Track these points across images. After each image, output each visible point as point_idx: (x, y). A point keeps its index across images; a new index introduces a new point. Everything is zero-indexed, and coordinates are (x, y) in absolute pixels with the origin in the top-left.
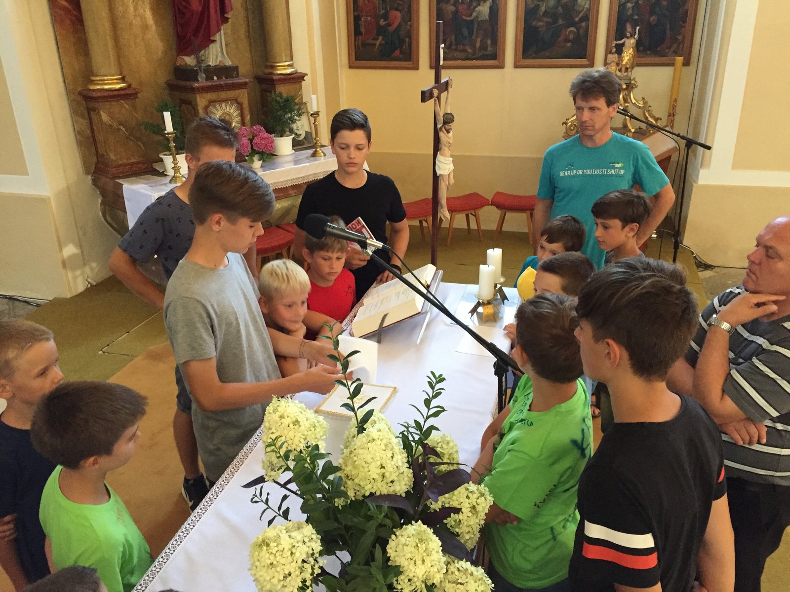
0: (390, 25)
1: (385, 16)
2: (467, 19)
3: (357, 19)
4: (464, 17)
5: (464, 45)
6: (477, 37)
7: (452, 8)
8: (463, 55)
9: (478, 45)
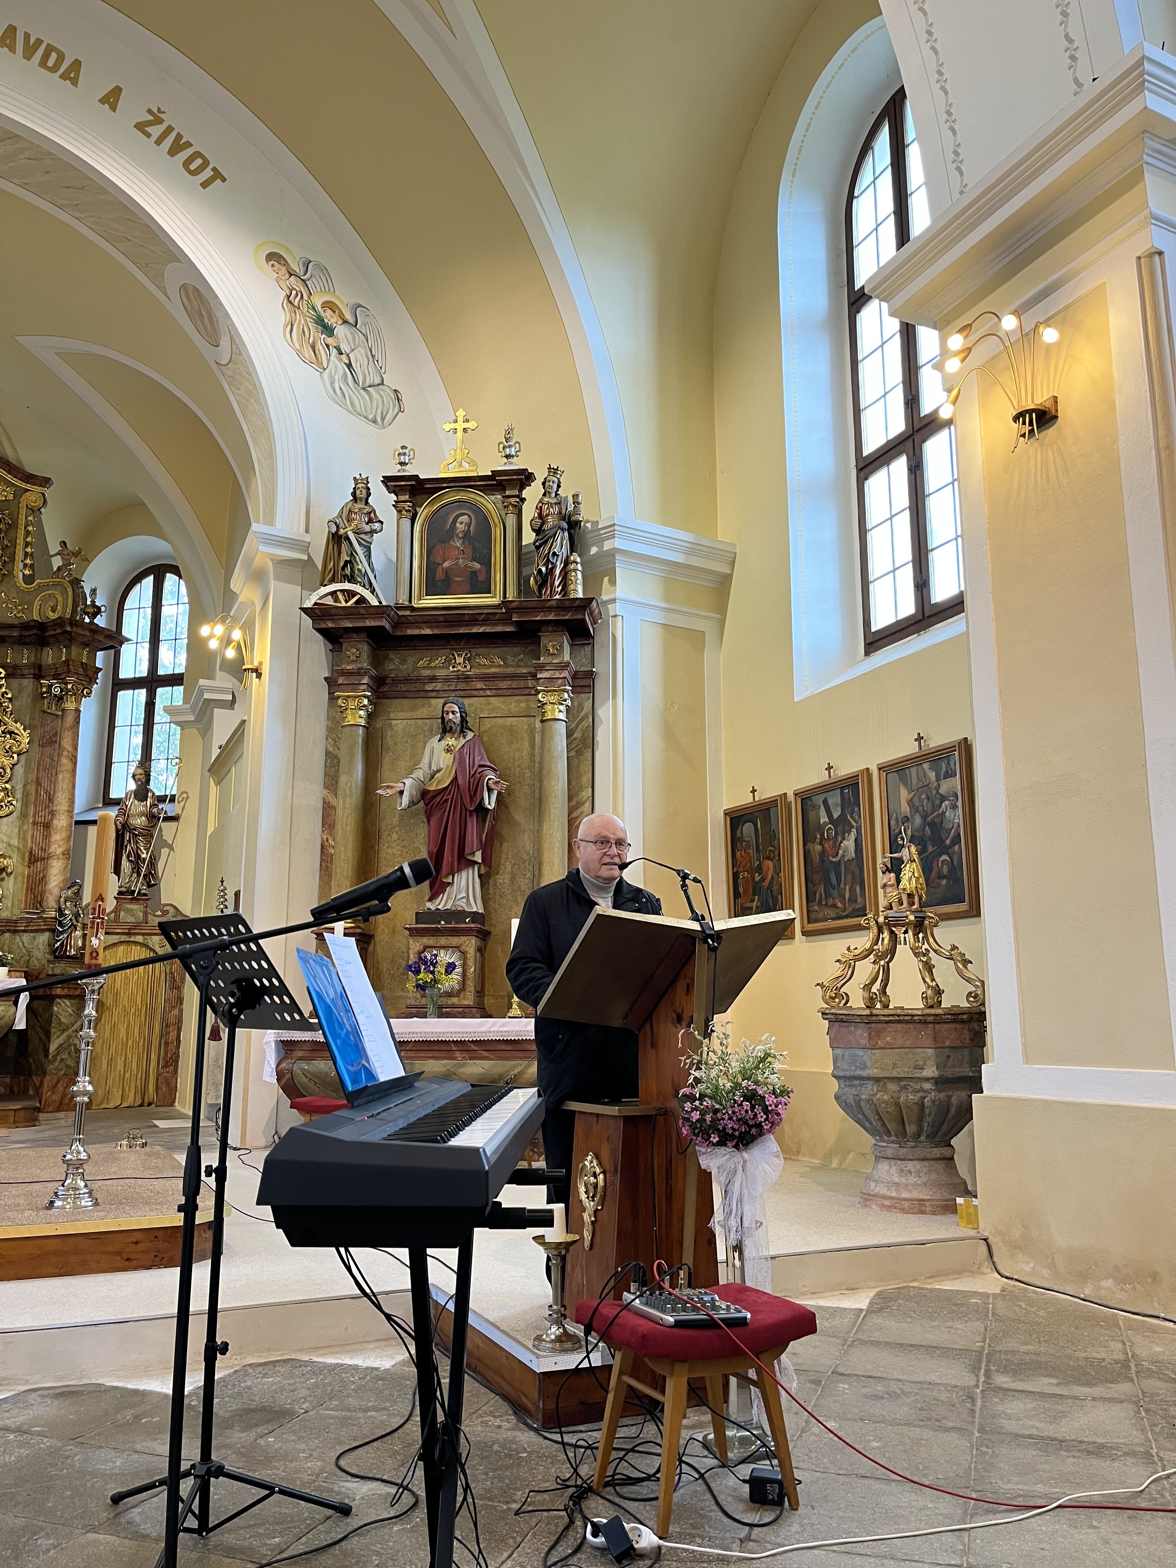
0: (763, 879)
1: (759, 869)
2: (834, 860)
3: (736, 876)
4: (831, 858)
5: (834, 899)
6: (845, 885)
7: (818, 848)
8: (831, 913)
9: (847, 896)
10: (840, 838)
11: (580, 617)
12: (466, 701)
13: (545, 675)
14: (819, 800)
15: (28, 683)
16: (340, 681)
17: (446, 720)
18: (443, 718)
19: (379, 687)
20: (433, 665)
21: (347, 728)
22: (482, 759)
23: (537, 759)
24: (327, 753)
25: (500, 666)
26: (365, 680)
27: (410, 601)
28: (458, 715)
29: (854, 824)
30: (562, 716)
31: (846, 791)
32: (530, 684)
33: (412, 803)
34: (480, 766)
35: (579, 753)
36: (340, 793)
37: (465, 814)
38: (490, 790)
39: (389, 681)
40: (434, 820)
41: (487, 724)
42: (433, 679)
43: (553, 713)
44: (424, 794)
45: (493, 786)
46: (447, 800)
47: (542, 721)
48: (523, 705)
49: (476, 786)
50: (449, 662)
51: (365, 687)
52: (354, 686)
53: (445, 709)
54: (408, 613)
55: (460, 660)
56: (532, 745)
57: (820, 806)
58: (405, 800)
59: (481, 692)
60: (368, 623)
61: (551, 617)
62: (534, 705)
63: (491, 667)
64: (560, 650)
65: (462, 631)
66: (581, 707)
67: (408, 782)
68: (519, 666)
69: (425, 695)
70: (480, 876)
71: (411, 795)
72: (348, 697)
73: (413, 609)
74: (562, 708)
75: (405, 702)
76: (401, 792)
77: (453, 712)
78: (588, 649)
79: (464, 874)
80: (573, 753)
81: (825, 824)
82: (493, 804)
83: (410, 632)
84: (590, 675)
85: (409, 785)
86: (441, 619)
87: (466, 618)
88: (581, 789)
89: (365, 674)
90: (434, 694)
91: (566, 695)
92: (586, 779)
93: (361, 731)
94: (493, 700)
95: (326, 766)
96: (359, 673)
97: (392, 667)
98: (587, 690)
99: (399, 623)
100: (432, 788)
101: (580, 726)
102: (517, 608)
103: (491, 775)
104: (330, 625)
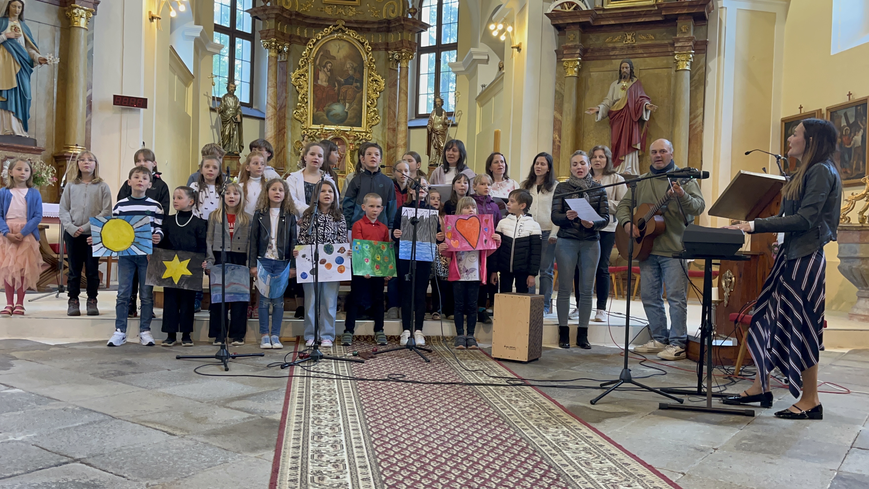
2: (848, 147)
4: (846, 146)
5: (846, 168)
6: (853, 161)
10: (852, 134)
11: (701, 10)
12: (632, 60)
13: (679, 44)
14: (842, 113)
15: (382, 53)
16: (565, 53)
17: (622, 72)
18: (620, 71)
19: (584, 54)
20: (614, 40)
21: (568, 78)
22: (642, 93)
23: (672, 92)
24: (556, 91)
25: (652, 40)
26: (578, 51)
27: (602, 5)
28: (629, 69)
29: (862, 127)
30: (688, 68)
31: (859, 108)
32: (670, 49)
33: (603, 118)
34: (641, 97)
35: (697, 88)
36: (564, 114)
37: (632, 123)
38: (647, 110)
39: (589, 51)
40: (615, 127)
41: (644, 73)
42: (614, 49)
43: (683, 66)
44: (609, 113)
45: (649, 108)
46: (622, 116)
47: (676, 71)
48: (665, 62)
49: (638, 109)
50: (623, 39)
51: (578, 55)
52: (572, 55)
53: (622, 66)
54: (601, 12)
55: (629, 37)
56: (669, 84)
57: (841, 117)
58: (600, 116)
59: (641, 55)
60: (581, 20)
61: (685, 11)
62: (671, 61)
63: (647, 40)
64: (688, 30)
65: (632, 21)
66: (699, 62)
67: (601, 106)
68: (663, 40)
69: (609, 58)
70: (639, 156)
71: (603, 114)
72: (569, 61)
73: (604, 10)
74: (688, 63)
75: (599, 62)
76: (598, 112)
77: (626, 68)
78: (704, 28)
79: (631, 156)
80: (693, 88)
81: (844, 126)
82: (648, 118)
83: (602, 23)
84: (705, 43)
85: (602, 108)
86: (620, 15)
87: (635, 14)
88: (697, 108)
89: (578, 48)
90: (615, 57)
91: (691, 56)
92: (700, 103)
93: (575, 79)
94: (647, 59)
95: (555, 99)
96: (575, 47)
97: (591, 43)
98: (703, 52)
99: (597, 18)
100: (614, 110)
101: (698, 73)
102: (665, 7)
103: (647, 102)
104: (561, 22)
